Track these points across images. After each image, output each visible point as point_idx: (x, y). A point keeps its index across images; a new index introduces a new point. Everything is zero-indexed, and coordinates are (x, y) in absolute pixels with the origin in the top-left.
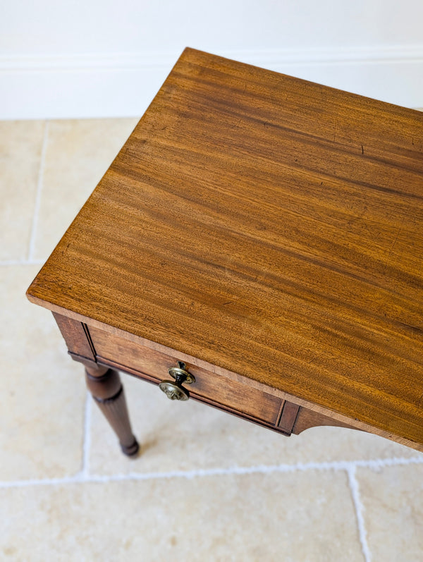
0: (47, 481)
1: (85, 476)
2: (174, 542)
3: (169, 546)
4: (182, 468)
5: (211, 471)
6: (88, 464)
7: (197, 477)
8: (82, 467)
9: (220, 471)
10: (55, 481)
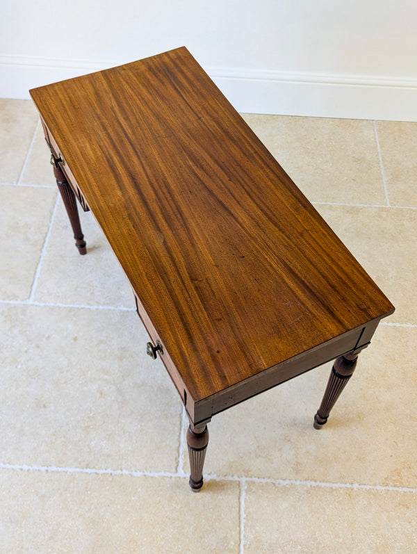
0: (7, 302)
1: (30, 302)
2: (75, 339)
3: (72, 341)
4: (88, 304)
5: (106, 307)
6: (33, 296)
7: (97, 309)
8: (29, 297)
9: (112, 308)
10: (12, 302)
